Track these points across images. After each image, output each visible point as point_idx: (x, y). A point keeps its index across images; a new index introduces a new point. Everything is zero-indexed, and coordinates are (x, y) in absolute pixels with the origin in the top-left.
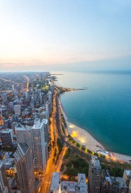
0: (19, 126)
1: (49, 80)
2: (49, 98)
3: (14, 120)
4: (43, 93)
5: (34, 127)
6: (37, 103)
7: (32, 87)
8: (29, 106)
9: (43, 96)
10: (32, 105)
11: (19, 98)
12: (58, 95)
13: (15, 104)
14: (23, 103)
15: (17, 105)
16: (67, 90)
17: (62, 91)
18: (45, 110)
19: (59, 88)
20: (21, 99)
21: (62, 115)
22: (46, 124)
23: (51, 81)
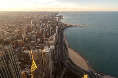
0: (34, 49)
1: (57, 18)
2: (56, 31)
3: (31, 45)
4: (52, 28)
5: (44, 50)
6: (48, 34)
7: (44, 23)
8: (42, 37)
9: (52, 30)
10: (44, 35)
12: (63, 30)
13: (33, 34)
14: (38, 34)
15: (33, 35)
16: (70, 26)
17: (66, 27)
18: (53, 39)
19: (64, 24)
20: (36, 31)
21: (65, 44)
22: (53, 49)
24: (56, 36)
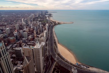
0: (25, 46)
1: (47, 16)
2: (47, 29)
3: (23, 42)
4: (42, 25)
5: (35, 47)
6: (39, 31)
7: (35, 20)
8: (33, 34)
9: (42, 27)
10: (35, 32)
11: (26, 28)
12: (53, 27)
13: (24, 31)
14: (29, 31)
15: (25, 33)
16: (59, 24)
17: (56, 24)
18: (43, 36)
19: (53, 22)
20: (28, 28)
21: (55, 40)
22: (43, 45)
23: (48, 17)
24: (46, 33)
